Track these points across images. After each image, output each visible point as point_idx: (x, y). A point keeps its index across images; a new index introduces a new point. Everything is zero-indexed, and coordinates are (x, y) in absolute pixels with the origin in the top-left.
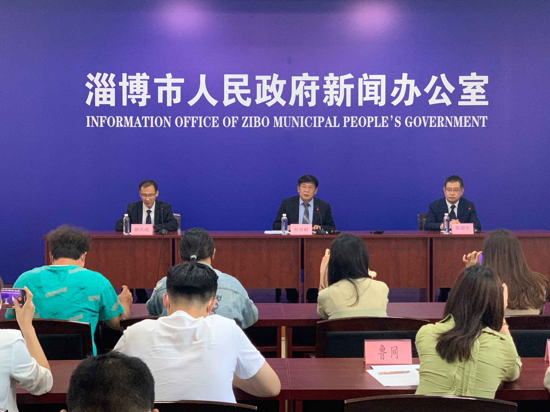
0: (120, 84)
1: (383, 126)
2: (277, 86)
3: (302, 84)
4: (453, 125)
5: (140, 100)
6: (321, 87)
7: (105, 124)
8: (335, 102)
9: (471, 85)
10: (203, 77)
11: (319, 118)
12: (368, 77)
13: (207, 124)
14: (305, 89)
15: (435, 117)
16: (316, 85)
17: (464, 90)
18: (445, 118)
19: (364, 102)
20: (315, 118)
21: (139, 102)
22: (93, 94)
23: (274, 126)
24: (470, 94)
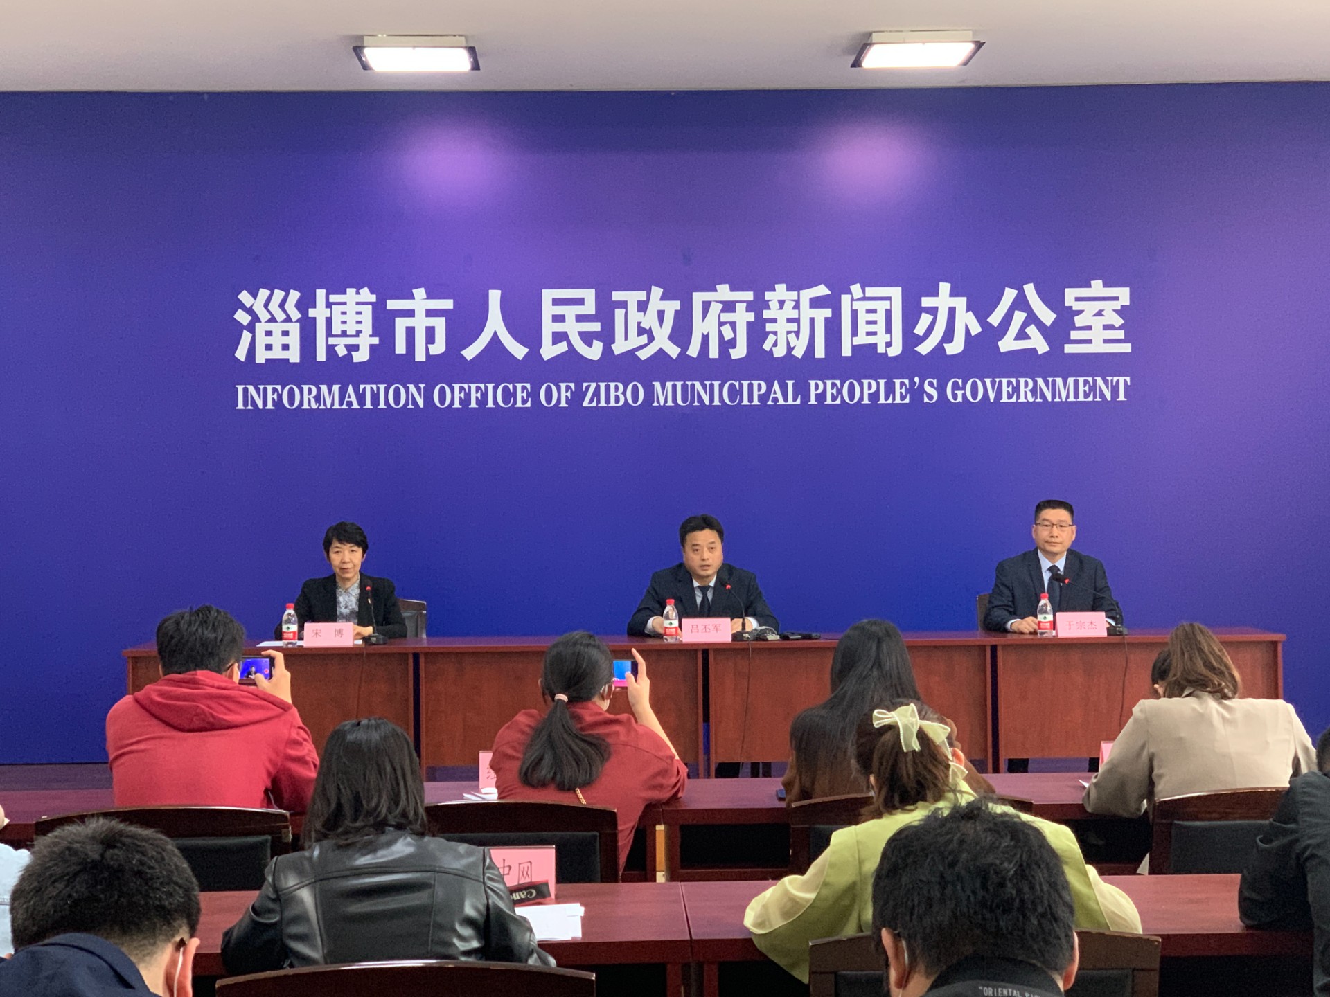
0: (312, 313)
1: (898, 400)
2: (661, 315)
3: (715, 309)
4: (1054, 396)
5: (355, 348)
6: (759, 315)
7: (278, 403)
8: (790, 349)
9: (1090, 308)
10: (495, 296)
11: (755, 383)
12: (864, 291)
13: (505, 401)
14: (722, 320)
15: (1014, 380)
16: (747, 311)
17: (1076, 318)
18: (1035, 383)
19: (854, 347)
20: (745, 384)
21: (353, 354)
22: (250, 335)
23: (653, 402)
24: (1089, 328)
